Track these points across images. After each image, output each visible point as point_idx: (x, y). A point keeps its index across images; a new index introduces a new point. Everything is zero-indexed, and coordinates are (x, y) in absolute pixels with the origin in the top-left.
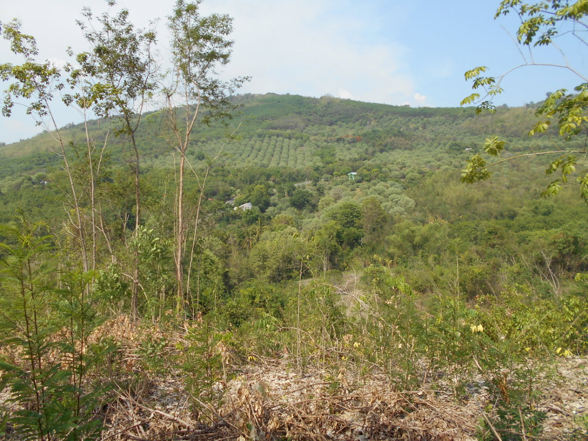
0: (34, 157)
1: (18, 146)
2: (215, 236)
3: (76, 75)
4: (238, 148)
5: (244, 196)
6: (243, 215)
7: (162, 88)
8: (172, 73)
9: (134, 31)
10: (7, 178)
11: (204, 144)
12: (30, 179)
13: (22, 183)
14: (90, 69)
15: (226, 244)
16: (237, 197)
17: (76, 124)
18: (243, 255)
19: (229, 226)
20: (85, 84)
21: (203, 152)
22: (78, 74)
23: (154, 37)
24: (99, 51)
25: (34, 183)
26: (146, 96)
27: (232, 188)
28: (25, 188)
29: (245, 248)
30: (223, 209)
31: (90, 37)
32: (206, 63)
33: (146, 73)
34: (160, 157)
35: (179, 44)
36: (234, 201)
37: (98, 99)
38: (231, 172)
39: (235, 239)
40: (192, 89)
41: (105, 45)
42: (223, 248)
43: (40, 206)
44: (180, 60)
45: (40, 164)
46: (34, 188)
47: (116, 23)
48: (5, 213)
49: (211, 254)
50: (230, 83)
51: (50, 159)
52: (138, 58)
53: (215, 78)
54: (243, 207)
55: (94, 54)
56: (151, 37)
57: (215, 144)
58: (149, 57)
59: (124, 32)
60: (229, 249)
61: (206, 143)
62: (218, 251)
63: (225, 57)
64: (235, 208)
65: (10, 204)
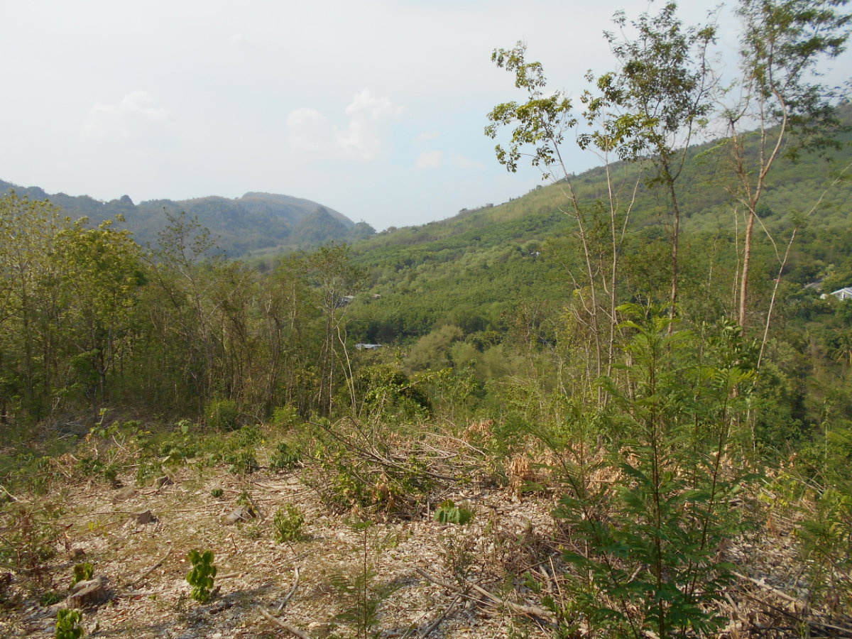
0: (524, 221)
1: (507, 207)
2: (783, 340)
3: (594, 106)
4: (835, 194)
5: (842, 276)
6: (838, 309)
7: (722, 109)
8: (741, 85)
9: (683, 31)
10: (494, 248)
11: (770, 191)
12: (519, 249)
13: (510, 254)
14: (615, 96)
15: (802, 353)
16: (827, 278)
17: (577, 174)
18: (833, 376)
19: (808, 325)
20: (607, 118)
21: (768, 205)
22: (599, 104)
23: (712, 34)
24: (631, 69)
25: (523, 254)
26: (695, 125)
27: (819, 262)
28: (513, 261)
29: (839, 364)
30: (799, 297)
31: (619, 52)
32: (800, 60)
33: (696, 91)
34: (695, 215)
35: (754, 38)
36: (822, 284)
37: (624, 137)
38: (818, 235)
39: (821, 347)
40: (772, 106)
41: (639, 59)
42: (796, 360)
43: (530, 283)
44: (754, 63)
45: (531, 230)
46: (524, 261)
47: (657, 24)
48: (490, 291)
49: (774, 367)
50: (844, 87)
51: (543, 222)
52: (684, 71)
53: (813, 82)
54: (839, 294)
55: (622, 73)
56: (708, 34)
57: (791, 190)
58: (703, 66)
59: (668, 36)
60: (807, 362)
61: (776, 189)
62: (786, 364)
63: (835, 43)
64: (823, 296)
65: (496, 280)
